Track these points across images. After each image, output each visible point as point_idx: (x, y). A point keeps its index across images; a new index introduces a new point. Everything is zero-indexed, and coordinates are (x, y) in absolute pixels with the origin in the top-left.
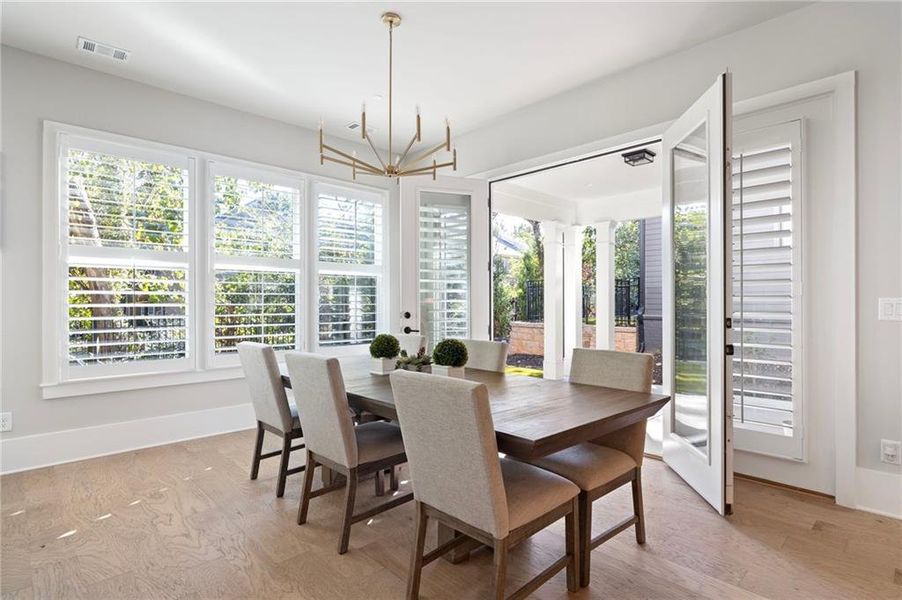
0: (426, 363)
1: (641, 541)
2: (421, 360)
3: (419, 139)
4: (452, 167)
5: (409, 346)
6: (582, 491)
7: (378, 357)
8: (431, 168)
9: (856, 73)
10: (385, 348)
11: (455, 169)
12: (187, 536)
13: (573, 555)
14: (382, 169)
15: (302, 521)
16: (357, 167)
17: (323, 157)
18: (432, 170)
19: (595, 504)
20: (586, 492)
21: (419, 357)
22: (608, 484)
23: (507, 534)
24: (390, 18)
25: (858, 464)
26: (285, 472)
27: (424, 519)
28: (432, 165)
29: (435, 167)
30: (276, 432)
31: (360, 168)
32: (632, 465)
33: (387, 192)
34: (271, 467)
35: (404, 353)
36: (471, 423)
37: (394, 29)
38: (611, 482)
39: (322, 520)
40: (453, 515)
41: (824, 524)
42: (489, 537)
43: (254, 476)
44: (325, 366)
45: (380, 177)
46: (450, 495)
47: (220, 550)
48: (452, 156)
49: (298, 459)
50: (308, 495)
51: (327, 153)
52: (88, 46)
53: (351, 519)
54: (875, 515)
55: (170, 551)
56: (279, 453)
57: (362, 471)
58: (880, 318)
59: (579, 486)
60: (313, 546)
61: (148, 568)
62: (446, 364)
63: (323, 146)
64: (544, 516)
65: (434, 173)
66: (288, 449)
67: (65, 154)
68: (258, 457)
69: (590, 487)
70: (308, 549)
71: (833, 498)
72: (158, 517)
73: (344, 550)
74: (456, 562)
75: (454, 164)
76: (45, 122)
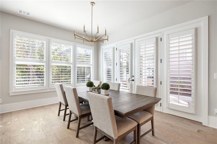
0: (100, 89)
1: (153, 135)
2: (98, 88)
3: (98, 33)
4: (107, 40)
5: (96, 84)
6: (138, 124)
7: (88, 87)
8: (102, 40)
9: (209, 17)
10: (90, 85)
11: (108, 41)
12: (39, 131)
13: (136, 141)
14: (90, 41)
15: (68, 128)
16: (84, 40)
17: (75, 38)
18: (102, 41)
19: (141, 127)
20: (139, 124)
21: (98, 87)
22: (145, 121)
23: (117, 137)
24: (92, 4)
25: (208, 115)
26: (65, 115)
27: (96, 131)
28: (103, 39)
29: (103, 40)
30: (63, 105)
31: (85, 40)
32: (151, 116)
33: (93, 47)
34: (62, 113)
35: (94, 86)
36: (107, 108)
37: (93, 6)
38: (146, 121)
39: (73, 128)
40: (103, 131)
41: (200, 130)
42: (112, 138)
43: (59, 115)
44: (72, 90)
45: (89, 42)
46: (103, 126)
47: (46, 136)
48: (107, 38)
49: (68, 112)
50: (70, 121)
51: (76, 36)
52: (20, 12)
53: (79, 129)
54: (213, 128)
55: (34, 136)
56: (64, 110)
57: (82, 116)
58: (214, 78)
59: (137, 123)
60: (70, 135)
61: (27, 141)
62: (104, 89)
63: (75, 35)
64: (128, 132)
65: (103, 42)
66: (66, 109)
67: (15, 37)
68: (60, 110)
69: (140, 123)
70: (68, 136)
71: (202, 123)
72: (33, 126)
73: (77, 136)
74: (106, 141)
75: (108, 39)
76: (11, 30)
